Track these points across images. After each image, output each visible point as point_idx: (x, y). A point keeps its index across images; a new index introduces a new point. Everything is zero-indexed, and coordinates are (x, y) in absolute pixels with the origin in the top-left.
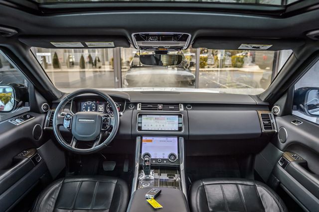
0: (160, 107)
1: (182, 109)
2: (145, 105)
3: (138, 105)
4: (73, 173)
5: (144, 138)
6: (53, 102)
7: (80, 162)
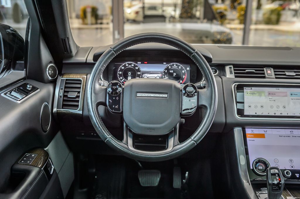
0: (269, 72)
2: (241, 69)
3: (227, 68)
4: (85, 190)
5: (249, 131)
6: (65, 62)
7: (94, 170)
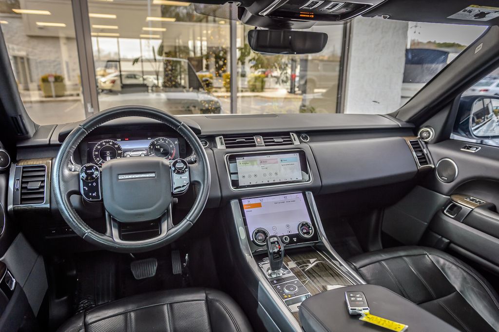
0: (259, 140)
1: (297, 143)
2: (231, 139)
4: (64, 298)
5: (245, 202)
6: (19, 145)
7: (75, 272)
